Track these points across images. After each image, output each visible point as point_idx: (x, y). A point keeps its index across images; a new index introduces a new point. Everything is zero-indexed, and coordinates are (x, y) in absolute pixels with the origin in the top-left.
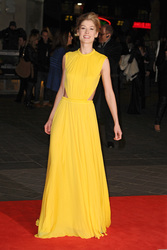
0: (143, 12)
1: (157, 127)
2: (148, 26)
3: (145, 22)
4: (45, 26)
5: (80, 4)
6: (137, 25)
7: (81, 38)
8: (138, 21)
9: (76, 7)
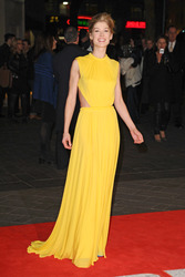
2: (142, 25)
3: (139, 21)
4: (27, 29)
5: (65, 3)
6: (130, 25)
7: (96, 42)
8: (131, 21)
9: (62, 7)
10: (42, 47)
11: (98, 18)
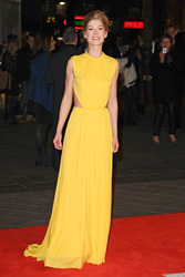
0: (134, 10)
1: (156, 139)
2: (140, 25)
4: (24, 30)
5: (62, 3)
6: (128, 24)
7: (90, 40)
8: (129, 21)
9: (58, 7)
10: (39, 48)
11: (92, 17)
